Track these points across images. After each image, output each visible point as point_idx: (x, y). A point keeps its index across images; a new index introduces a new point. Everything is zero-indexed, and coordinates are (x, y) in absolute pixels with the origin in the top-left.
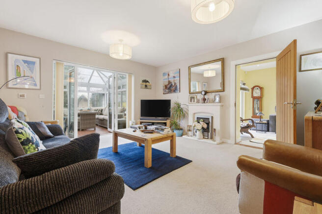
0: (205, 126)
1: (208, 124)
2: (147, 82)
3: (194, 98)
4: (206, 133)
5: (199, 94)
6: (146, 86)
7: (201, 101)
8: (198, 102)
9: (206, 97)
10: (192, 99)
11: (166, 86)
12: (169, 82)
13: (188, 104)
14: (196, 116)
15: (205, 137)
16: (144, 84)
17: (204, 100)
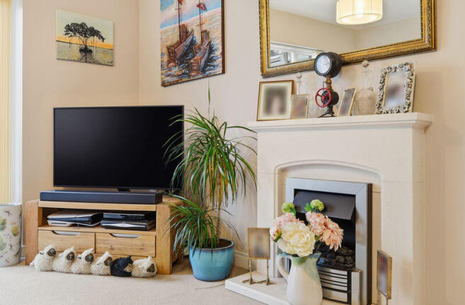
0: (334, 237)
1: (348, 226)
2: (94, 32)
3: (281, 93)
4: (337, 276)
5: (305, 75)
6: (86, 51)
7: (314, 105)
8: (300, 110)
9: (339, 85)
10: (273, 98)
11: (171, 51)
12: (184, 32)
13: (252, 124)
14: (292, 183)
15: (335, 295)
16: (77, 40)
17: (330, 99)
